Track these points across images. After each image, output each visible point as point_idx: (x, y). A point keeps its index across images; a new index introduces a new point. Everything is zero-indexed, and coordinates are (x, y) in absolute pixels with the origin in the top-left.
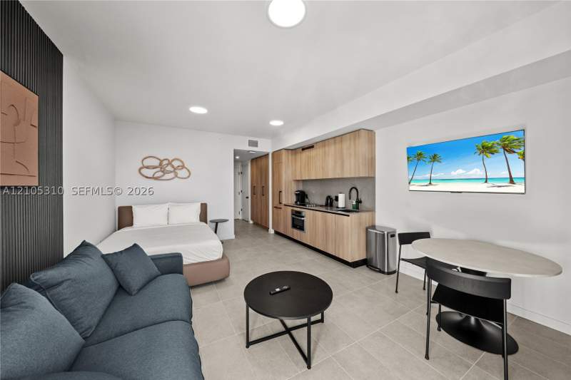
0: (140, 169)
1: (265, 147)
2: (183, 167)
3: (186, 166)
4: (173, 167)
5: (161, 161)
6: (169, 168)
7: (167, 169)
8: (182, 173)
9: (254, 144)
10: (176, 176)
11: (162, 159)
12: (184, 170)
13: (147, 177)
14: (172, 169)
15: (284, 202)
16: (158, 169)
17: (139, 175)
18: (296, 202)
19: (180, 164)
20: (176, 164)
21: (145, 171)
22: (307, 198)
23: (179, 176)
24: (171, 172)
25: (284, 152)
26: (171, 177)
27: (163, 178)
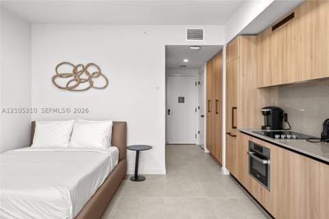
0: (54, 78)
1: (215, 37)
2: (100, 74)
3: (102, 72)
4: (88, 73)
5: (76, 68)
6: (84, 76)
7: (82, 77)
8: (99, 82)
9: (197, 35)
10: (92, 86)
11: (76, 65)
12: (101, 77)
13: (60, 88)
14: (87, 77)
15: (240, 126)
16: (72, 78)
17: (53, 85)
18: (263, 128)
19: (97, 70)
20: (91, 70)
21: (59, 81)
22: (286, 121)
23: (94, 85)
24: (86, 81)
25: (241, 40)
26: (86, 87)
27: (77, 88)
